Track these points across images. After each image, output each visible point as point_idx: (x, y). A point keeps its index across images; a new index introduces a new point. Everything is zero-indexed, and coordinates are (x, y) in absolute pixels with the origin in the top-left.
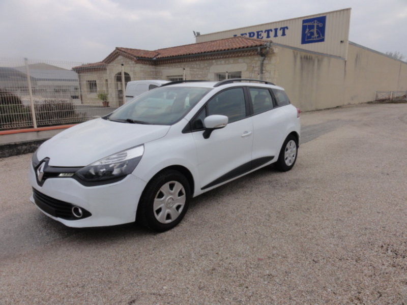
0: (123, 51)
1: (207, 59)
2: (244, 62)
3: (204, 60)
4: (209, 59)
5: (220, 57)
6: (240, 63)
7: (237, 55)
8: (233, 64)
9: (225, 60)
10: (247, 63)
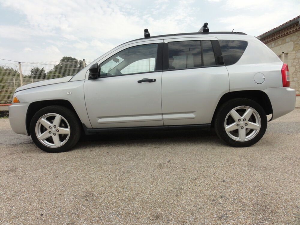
2: (291, 41)
5: (270, 40)
6: (287, 42)
7: (283, 34)
8: (281, 45)
9: (275, 42)
10: (294, 42)
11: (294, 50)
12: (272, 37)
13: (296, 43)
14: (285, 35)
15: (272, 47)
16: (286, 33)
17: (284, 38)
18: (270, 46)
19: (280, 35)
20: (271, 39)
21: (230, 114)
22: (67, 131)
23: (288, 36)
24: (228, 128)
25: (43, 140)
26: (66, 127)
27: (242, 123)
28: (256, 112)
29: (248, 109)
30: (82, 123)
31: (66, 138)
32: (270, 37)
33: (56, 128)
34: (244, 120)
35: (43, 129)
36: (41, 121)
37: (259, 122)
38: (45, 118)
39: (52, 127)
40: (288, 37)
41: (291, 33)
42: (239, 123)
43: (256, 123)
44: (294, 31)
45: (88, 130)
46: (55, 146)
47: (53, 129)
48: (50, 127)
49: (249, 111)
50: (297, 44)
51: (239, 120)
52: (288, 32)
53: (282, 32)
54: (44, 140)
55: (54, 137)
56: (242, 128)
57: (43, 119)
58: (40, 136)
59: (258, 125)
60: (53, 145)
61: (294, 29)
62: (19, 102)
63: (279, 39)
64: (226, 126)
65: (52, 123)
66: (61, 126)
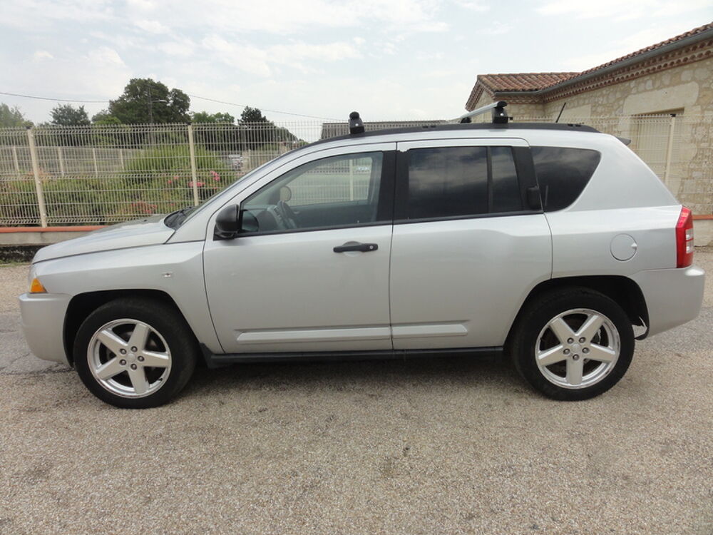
1: (619, 82)
2: (694, 79)
3: (614, 83)
5: (643, 72)
6: (684, 83)
7: (675, 61)
8: (668, 86)
9: (653, 78)
10: (700, 82)
11: (698, 103)
12: (649, 65)
13: (705, 85)
14: (679, 64)
15: (646, 90)
16: (682, 59)
17: (678, 70)
18: (641, 87)
19: (669, 63)
20: (645, 70)
21: (550, 326)
22: (163, 358)
23: (687, 66)
24: (543, 357)
25: (106, 380)
26: (162, 350)
27: (575, 346)
28: (610, 322)
29: (592, 315)
30: (200, 341)
31: (161, 375)
32: (643, 65)
33: (138, 354)
34: (583, 339)
35: (106, 355)
36: (100, 337)
37: (616, 344)
38: (110, 329)
39: (128, 350)
40: (687, 69)
41: (695, 61)
42: (569, 346)
43: (609, 347)
44: (702, 57)
45: (213, 357)
46: (135, 394)
47: (131, 355)
48: (121, 350)
49: (594, 321)
50: (708, 89)
51: (570, 340)
52: (689, 57)
53: (673, 56)
54: (109, 379)
55: (132, 373)
56: (575, 357)
57: (105, 332)
58: (99, 370)
59: (613, 353)
60: (131, 389)
61: (704, 53)
62: (45, 291)
63: (664, 72)
64: (539, 352)
65: (126, 339)
66: (148, 347)
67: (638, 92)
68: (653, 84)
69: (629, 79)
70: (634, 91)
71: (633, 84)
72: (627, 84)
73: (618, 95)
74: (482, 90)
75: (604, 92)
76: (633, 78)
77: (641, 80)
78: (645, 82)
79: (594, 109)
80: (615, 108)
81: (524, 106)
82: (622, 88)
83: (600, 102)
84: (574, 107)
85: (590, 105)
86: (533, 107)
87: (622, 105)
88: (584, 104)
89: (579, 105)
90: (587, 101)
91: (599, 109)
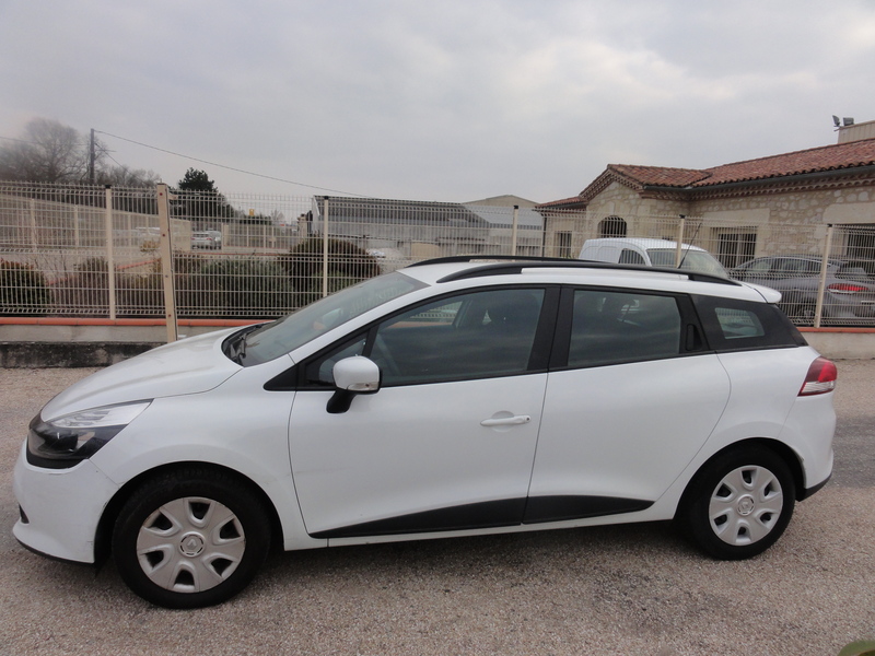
0: (619, 173)
1: (818, 189)
3: (810, 190)
4: (825, 188)
15: (858, 201)
18: (852, 197)
67: (846, 202)
68: (870, 196)
69: (833, 188)
70: (838, 200)
71: (837, 193)
72: (829, 193)
73: (814, 202)
74: (612, 181)
75: (792, 197)
76: (840, 187)
77: (851, 190)
78: (858, 193)
79: (773, 214)
80: (809, 214)
81: (670, 202)
82: (820, 196)
83: (785, 208)
84: (740, 209)
85: (768, 209)
86: (678, 204)
87: (822, 213)
88: (758, 207)
89: (748, 208)
90: (762, 205)
91: (784, 215)
